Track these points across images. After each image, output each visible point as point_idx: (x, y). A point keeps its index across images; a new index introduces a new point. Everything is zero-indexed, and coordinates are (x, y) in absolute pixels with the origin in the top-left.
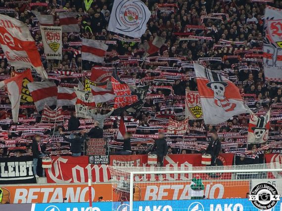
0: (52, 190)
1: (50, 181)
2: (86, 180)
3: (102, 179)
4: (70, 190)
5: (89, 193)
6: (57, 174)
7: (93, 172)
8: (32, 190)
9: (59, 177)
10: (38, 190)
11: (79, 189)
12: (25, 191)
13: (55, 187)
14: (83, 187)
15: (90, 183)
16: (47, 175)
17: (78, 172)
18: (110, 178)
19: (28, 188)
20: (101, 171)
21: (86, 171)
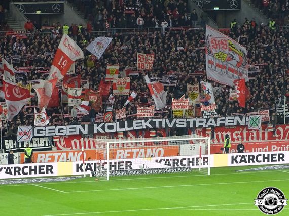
0: (60, 154)
1: (58, 148)
2: (80, 148)
3: (90, 147)
4: (71, 154)
5: (82, 156)
6: (63, 144)
7: (85, 142)
8: (48, 155)
9: (64, 146)
10: (51, 154)
11: (76, 153)
12: (43, 155)
13: (62, 153)
14: (78, 152)
15: (83, 149)
16: (56, 145)
17: (75, 143)
18: (95, 146)
19: (45, 154)
20: (89, 142)
21: (80, 142)
